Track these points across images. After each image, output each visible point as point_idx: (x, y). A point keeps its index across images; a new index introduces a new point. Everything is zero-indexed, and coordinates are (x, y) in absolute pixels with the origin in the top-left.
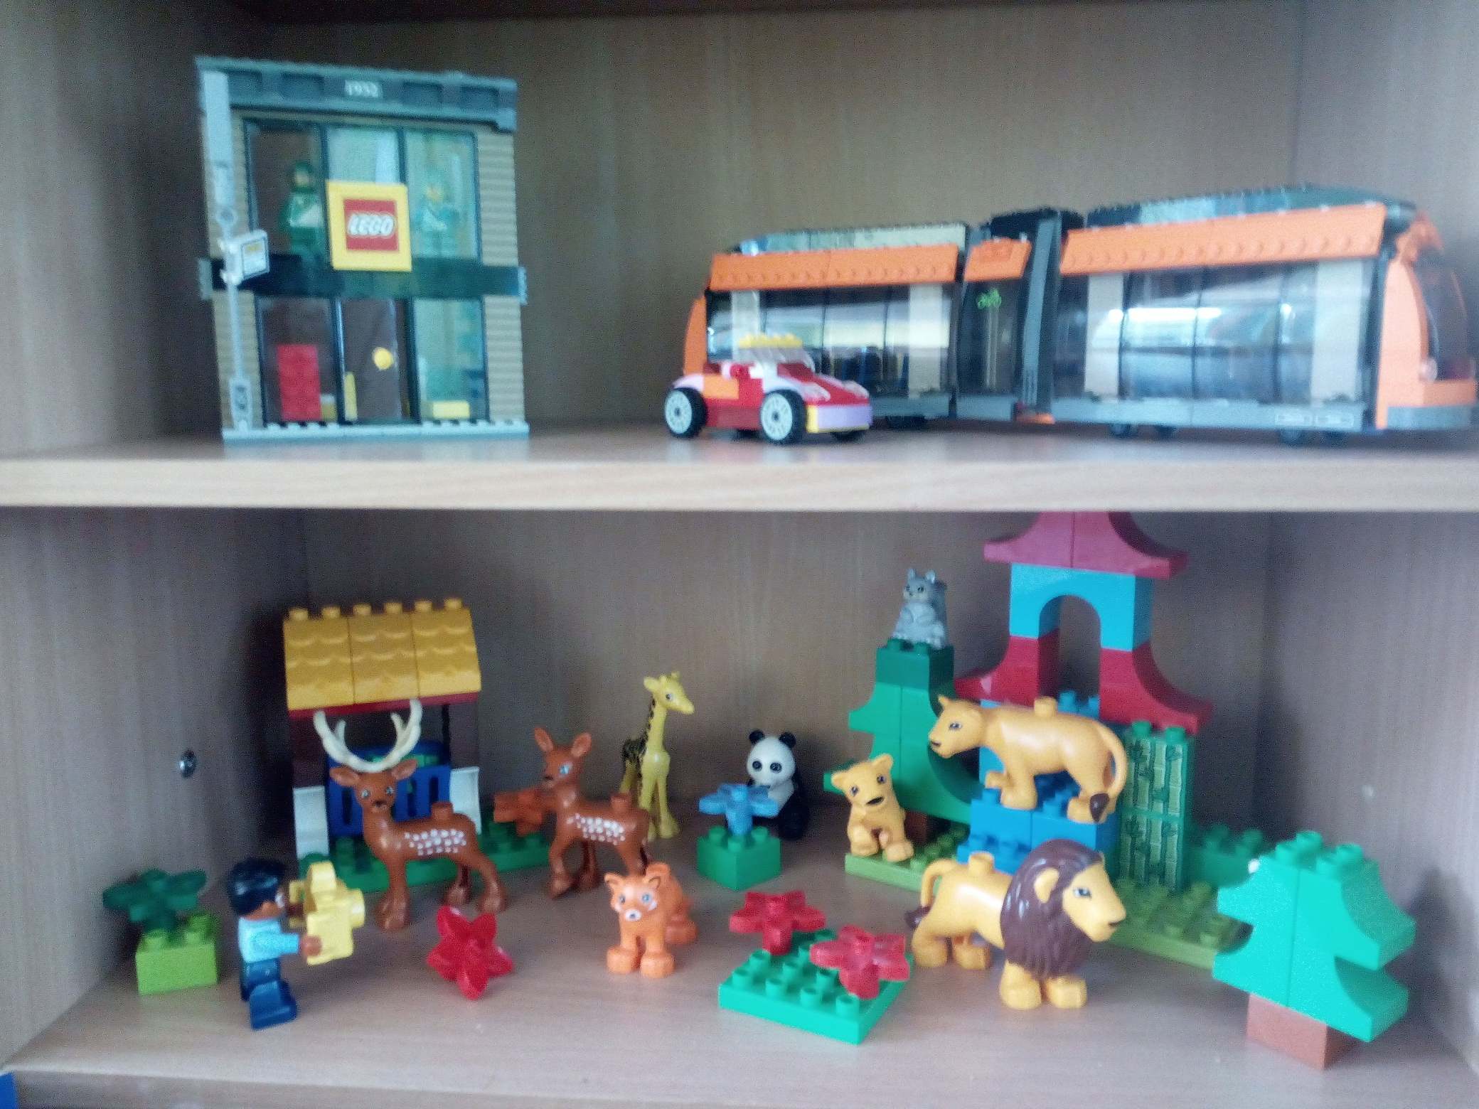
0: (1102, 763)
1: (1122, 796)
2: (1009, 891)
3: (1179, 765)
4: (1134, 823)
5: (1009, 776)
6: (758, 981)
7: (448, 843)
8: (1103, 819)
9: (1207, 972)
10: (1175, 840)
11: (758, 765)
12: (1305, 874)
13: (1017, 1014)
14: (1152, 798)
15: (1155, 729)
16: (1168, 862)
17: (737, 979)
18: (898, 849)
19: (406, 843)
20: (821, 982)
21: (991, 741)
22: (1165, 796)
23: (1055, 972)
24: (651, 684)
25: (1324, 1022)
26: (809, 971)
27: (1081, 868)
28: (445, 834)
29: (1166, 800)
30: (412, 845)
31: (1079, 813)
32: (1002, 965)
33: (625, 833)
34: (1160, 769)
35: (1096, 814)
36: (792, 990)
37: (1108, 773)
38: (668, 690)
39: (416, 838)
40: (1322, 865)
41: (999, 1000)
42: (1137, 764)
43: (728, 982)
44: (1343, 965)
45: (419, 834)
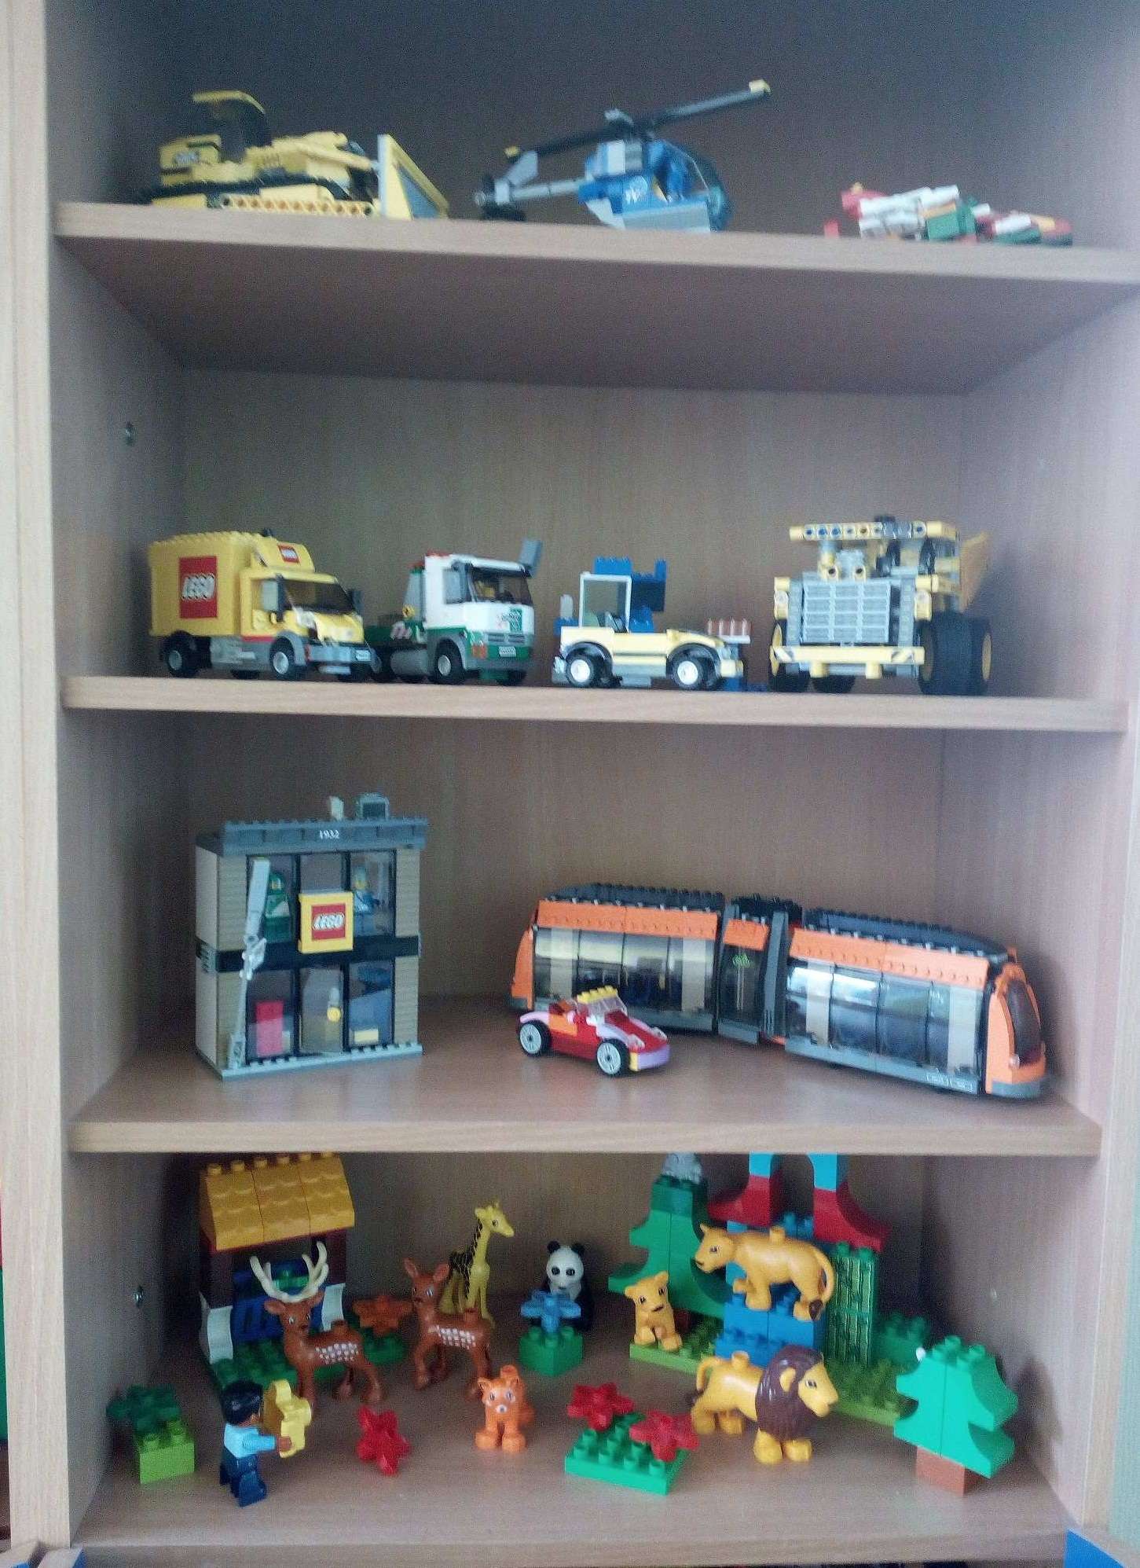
0: (818, 1274)
1: (830, 1302)
2: (761, 1381)
3: (869, 1277)
4: (839, 1317)
5: (751, 1284)
6: (593, 1453)
7: (346, 1353)
8: (818, 1317)
9: (890, 1429)
10: (866, 1330)
11: (556, 1271)
12: (950, 1369)
13: (768, 1467)
14: (851, 1300)
15: (852, 1248)
16: (862, 1347)
17: (577, 1452)
18: (672, 1342)
19: (317, 1356)
20: (636, 1451)
21: (739, 1258)
22: (860, 1299)
23: (792, 1437)
24: (480, 1213)
25: (962, 1465)
26: (626, 1443)
27: (810, 1367)
28: (344, 1346)
29: (861, 1302)
30: (321, 1356)
31: (802, 1313)
32: (755, 1433)
33: (477, 1341)
34: (856, 1280)
35: (813, 1314)
36: (618, 1459)
37: (822, 1283)
38: (493, 1218)
39: (324, 1351)
40: (960, 1363)
41: (754, 1458)
42: (840, 1275)
43: (571, 1454)
44: (975, 1430)
45: (326, 1348)
